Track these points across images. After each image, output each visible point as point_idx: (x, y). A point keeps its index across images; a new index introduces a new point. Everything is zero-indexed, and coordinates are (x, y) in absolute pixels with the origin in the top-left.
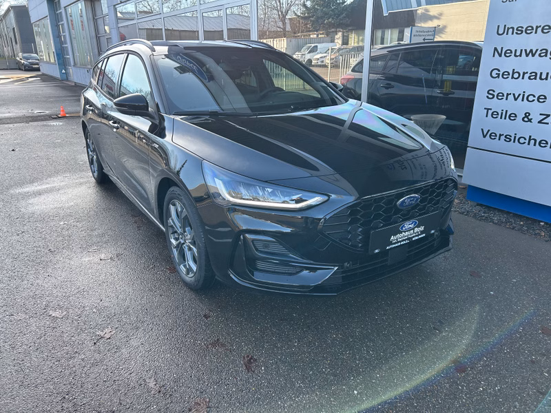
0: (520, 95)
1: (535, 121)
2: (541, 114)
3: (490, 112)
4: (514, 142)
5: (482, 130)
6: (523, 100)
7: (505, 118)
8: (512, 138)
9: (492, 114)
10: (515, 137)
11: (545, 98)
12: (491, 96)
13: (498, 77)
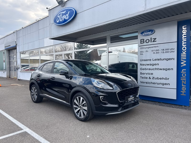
0: (147, 73)
1: (152, 79)
2: (153, 77)
5: (140, 81)
7: (145, 79)
10: (148, 82)
11: (153, 74)
13: (142, 70)
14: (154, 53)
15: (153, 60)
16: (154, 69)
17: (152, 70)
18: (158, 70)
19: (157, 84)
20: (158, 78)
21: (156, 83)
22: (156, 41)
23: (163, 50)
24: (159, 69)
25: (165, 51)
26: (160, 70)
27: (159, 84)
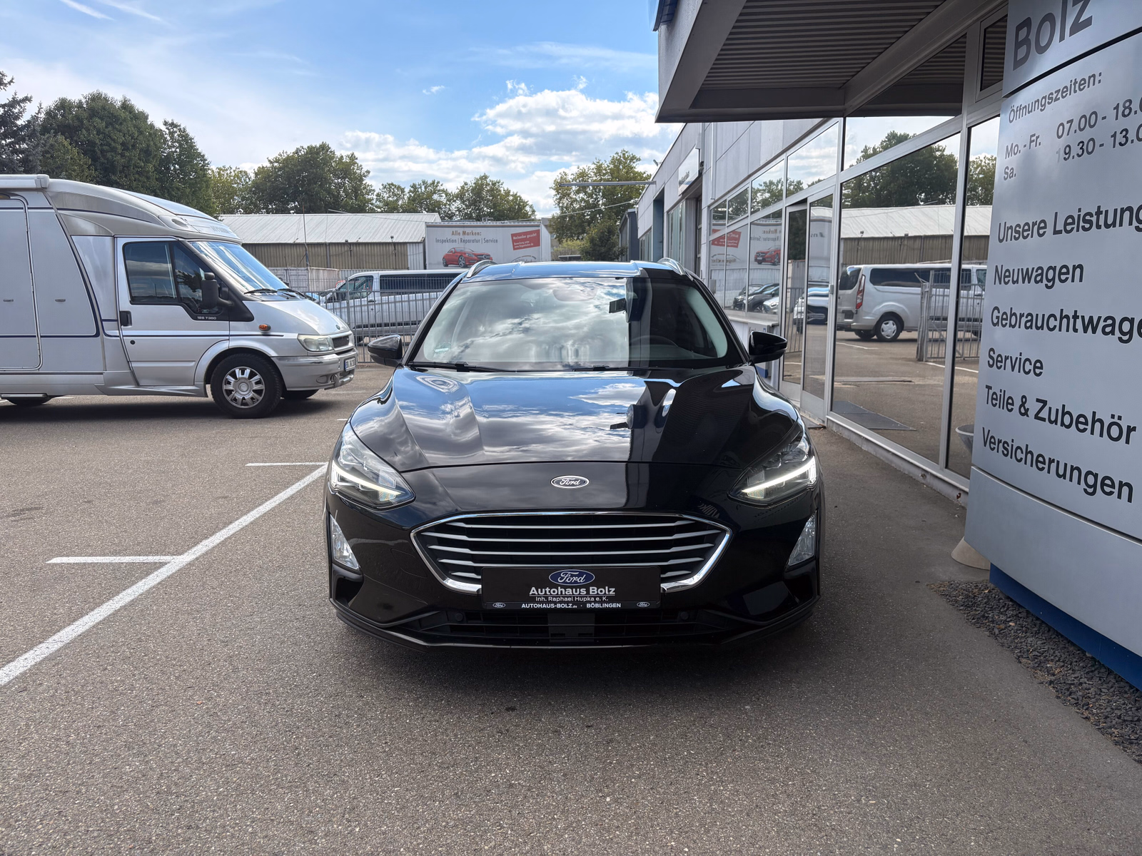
0: (1017, 358)
1: (1032, 413)
2: (1038, 400)
3: (991, 392)
4: (1011, 458)
5: (983, 428)
6: (1019, 372)
7: (1003, 408)
8: (1009, 449)
9: (993, 399)
10: (1012, 445)
11: (1041, 368)
12: (991, 363)
13: (998, 321)
14: (1067, 151)
15: (1056, 232)
16: (1052, 323)
17: (1042, 327)
18: (1075, 330)
19: (1054, 466)
20: (1063, 414)
21: (1051, 461)
22: (1088, 22)
23: (1121, 109)
24: (1079, 322)
25: (1132, 123)
26: (1085, 331)
27: (1064, 476)
